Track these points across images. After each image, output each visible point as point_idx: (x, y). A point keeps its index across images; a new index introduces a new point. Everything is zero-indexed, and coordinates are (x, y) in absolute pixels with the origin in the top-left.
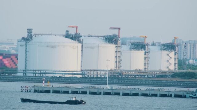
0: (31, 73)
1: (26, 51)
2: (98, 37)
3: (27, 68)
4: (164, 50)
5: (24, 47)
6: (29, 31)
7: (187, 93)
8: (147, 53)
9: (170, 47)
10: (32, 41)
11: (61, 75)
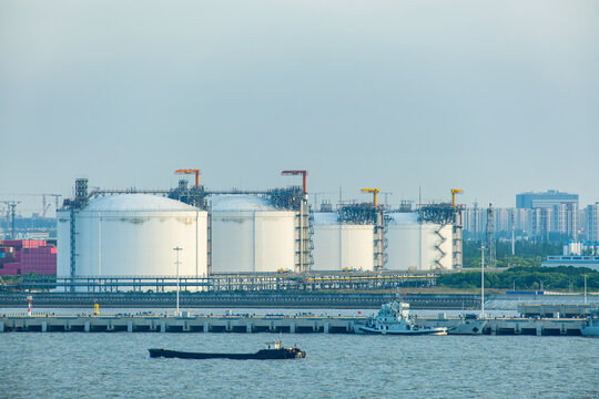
0: (84, 285)
1: (73, 232)
2: (255, 193)
3: (77, 273)
4: (427, 220)
5: (69, 222)
6: (81, 185)
7: (357, 321)
8: (379, 230)
9: (440, 213)
10: (87, 209)
11: (154, 289)
